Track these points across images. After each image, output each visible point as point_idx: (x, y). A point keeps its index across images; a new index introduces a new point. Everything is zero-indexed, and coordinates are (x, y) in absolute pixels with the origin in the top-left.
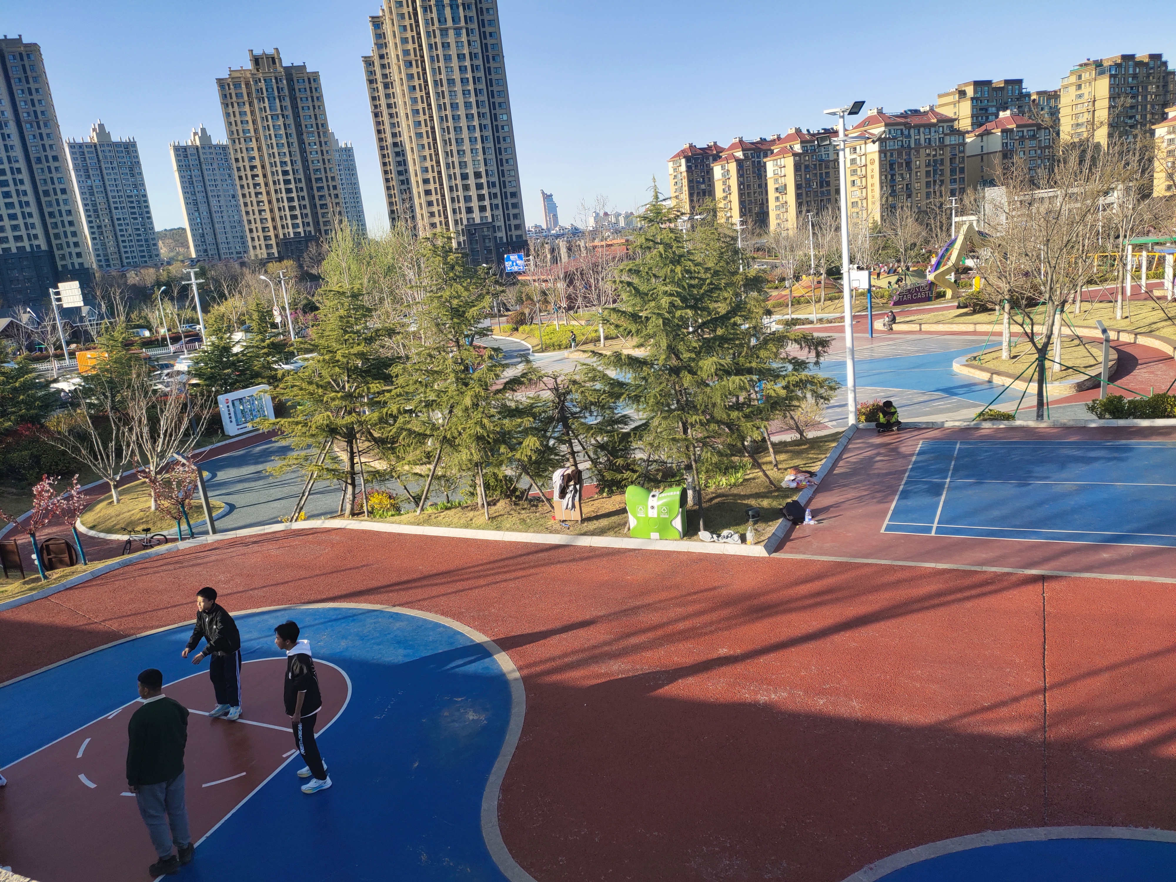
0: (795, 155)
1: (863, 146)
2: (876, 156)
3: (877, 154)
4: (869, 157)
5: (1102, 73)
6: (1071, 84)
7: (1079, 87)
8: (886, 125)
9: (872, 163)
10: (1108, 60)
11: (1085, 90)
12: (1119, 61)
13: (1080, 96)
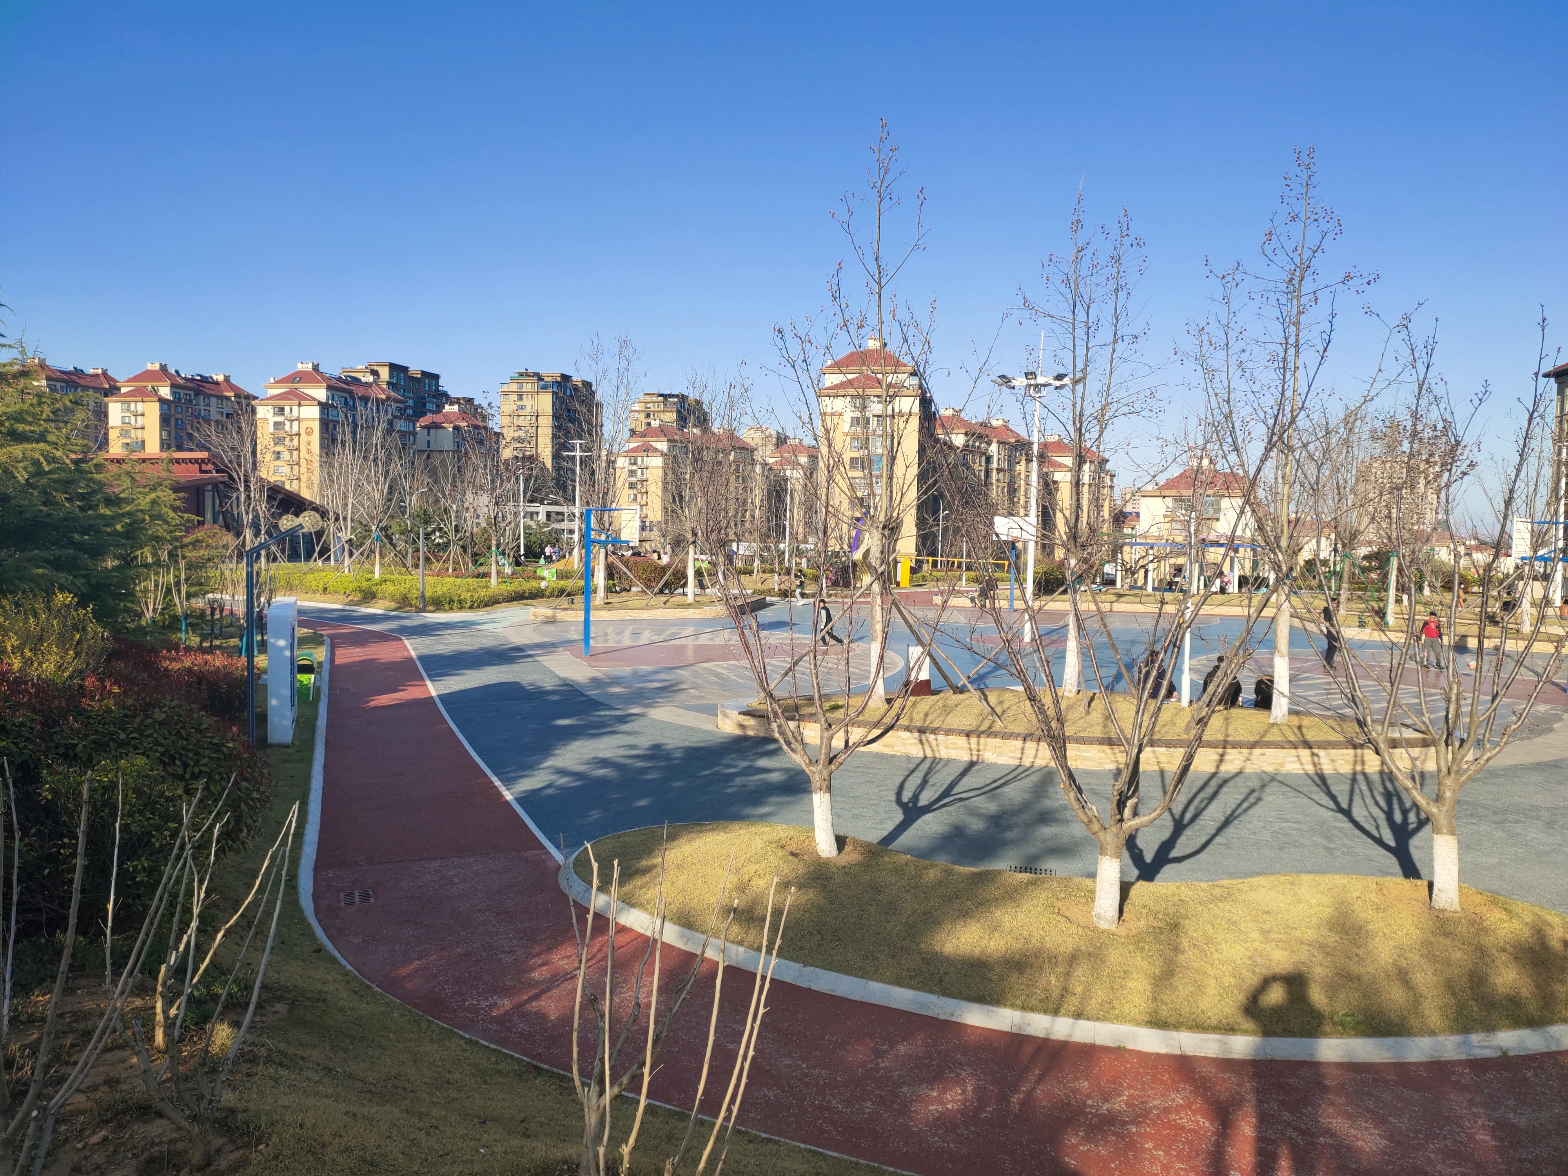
0: (162, 401)
1: (295, 408)
2: (316, 426)
3: (317, 423)
4: (304, 425)
5: (545, 387)
6: (512, 392)
7: (520, 397)
8: (329, 388)
9: (309, 432)
10: (548, 375)
11: (527, 401)
12: (559, 379)
13: (522, 407)
